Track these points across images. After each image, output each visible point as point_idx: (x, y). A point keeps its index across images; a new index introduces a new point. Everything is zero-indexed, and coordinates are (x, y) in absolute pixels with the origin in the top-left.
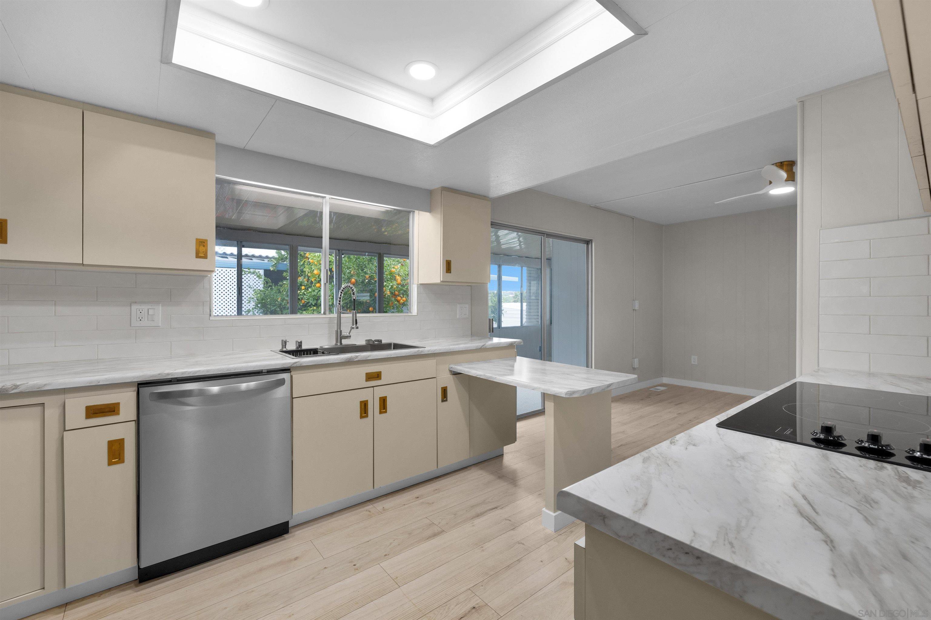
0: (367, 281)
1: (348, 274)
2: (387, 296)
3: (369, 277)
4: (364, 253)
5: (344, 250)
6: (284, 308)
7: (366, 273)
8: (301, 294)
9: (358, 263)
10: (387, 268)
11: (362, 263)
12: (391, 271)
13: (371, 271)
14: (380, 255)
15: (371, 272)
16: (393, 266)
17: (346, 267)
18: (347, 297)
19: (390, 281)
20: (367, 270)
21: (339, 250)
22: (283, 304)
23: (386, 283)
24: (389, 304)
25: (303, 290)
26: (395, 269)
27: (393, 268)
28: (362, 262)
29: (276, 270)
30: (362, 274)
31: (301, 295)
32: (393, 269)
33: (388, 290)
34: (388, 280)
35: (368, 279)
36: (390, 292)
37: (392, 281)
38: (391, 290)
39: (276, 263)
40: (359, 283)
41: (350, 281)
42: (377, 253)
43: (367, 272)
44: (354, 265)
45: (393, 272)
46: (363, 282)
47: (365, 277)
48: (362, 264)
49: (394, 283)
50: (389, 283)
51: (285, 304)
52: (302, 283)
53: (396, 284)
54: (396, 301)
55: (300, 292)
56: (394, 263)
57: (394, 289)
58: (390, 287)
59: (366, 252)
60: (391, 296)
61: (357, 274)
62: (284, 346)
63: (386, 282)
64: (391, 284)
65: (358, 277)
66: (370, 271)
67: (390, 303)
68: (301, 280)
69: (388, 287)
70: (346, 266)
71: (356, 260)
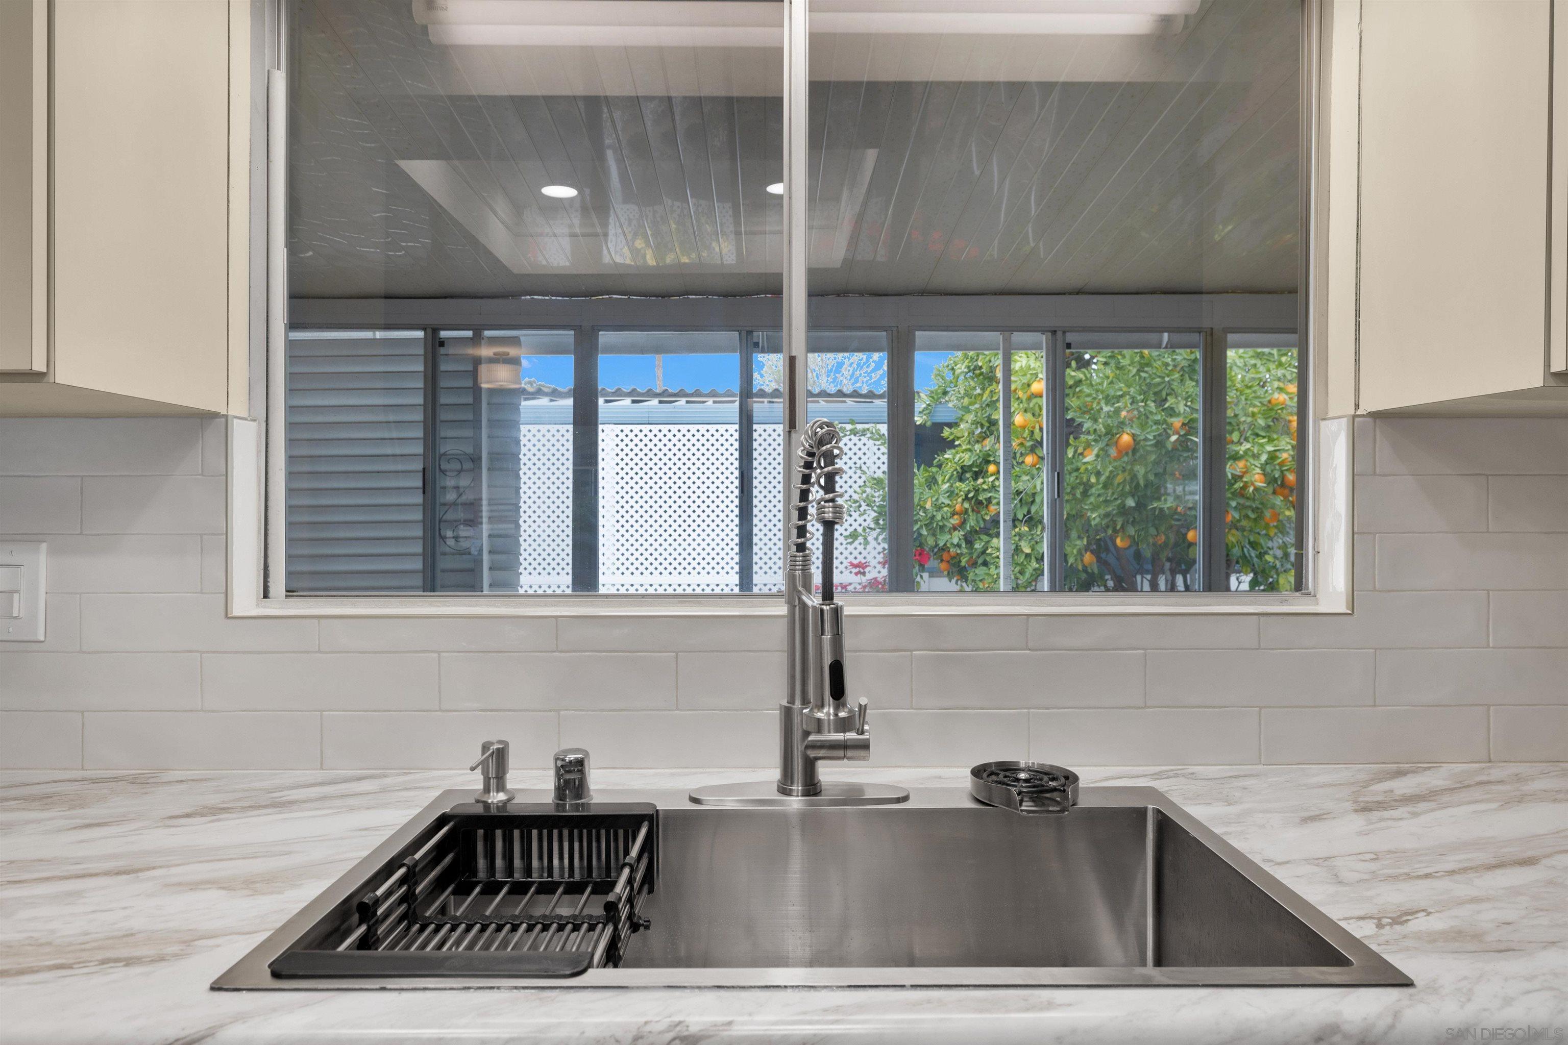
0: (1174, 438)
1: (1109, 416)
2: (1251, 489)
3: (1184, 424)
4: (1152, 337)
5: (1072, 330)
6: (942, 528)
7: (1172, 412)
8: (985, 487)
9: (1148, 381)
10: (1255, 392)
11: (1158, 380)
12: (1270, 402)
13: (1189, 404)
14: (1212, 334)
15: (1189, 407)
16: (1276, 384)
17: (1101, 397)
18: (1113, 494)
19: (1264, 437)
20: (1177, 403)
21: (1054, 332)
22: (939, 517)
23: (1248, 446)
24: (1260, 516)
25: (992, 475)
26: (1287, 393)
27: (1280, 389)
28: (1160, 377)
29: (929, 424)
30: (1158, 417)
31: (984, 490)
32: (1276, 395)
33: (1258, 470)
34: (1257, 435)
35: (1178, 433)
36: (1264, 475)
37: (1275, 436)
38: (1268, 469)
39: (929, 405)
40: (1149, 448)
41: (1117, 442)
42: (1199, 331)
43: (1177, 411)
44: (1129, 386)
45: (1277, 404)
46: (1160, 443)
47: (1170, 426)
48: (1159, 384)
49: (1283, 443)
50: (1262, 445)
51: (943, 518)
52: (989, 455)
53: (1290, 447)
54: (1288, 509)
55: (984, 483)
56: (1280, 372)
57: (1281, 464)
58: (1264, 457)
59: (1161, 330)
60: (1270, 490)
61: (1138, 418)
62: (493, 782)
63: (1248, 442)
64: (1270, 448)
65: (1143, 426)
66: (1186, 405)
67: (1268, 514)
68: (988, 448)
69: (1256, 456)
70: (1099, 394)
71: (1139, 371)
